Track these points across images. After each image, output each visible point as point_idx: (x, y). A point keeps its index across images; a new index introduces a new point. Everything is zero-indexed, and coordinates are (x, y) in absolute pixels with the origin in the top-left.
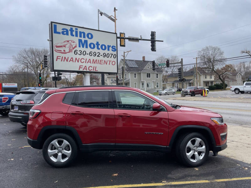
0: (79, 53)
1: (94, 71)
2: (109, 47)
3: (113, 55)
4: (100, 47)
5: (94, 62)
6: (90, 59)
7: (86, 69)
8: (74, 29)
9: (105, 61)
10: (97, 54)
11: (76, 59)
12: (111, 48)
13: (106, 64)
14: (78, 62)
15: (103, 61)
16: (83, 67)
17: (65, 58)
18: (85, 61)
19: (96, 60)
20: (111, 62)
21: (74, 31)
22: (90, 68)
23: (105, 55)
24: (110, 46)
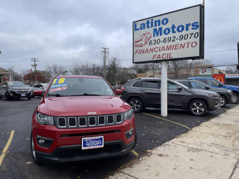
0: (153, 42)
1: (168, 58)
2: (188, 26)
3: (193, 35)
4: (175, 30)
5: (168, 48)
6: (164, 47)
7: (160, 58)
8: (150, 20)
9: (181, 45)
10: (172, 39)
11: (151, 49)
12: (190, 27)
13: (183, 48)
14: (152, 52)
15: (179, 46)
16: (157, 56)
17: (142, 50)
18: (158, 49)
19: (171, 46)
20: (190, 44)
21: (149, 23)
22: (164, 56)
23: (182, 38)
24: (190, 24)
